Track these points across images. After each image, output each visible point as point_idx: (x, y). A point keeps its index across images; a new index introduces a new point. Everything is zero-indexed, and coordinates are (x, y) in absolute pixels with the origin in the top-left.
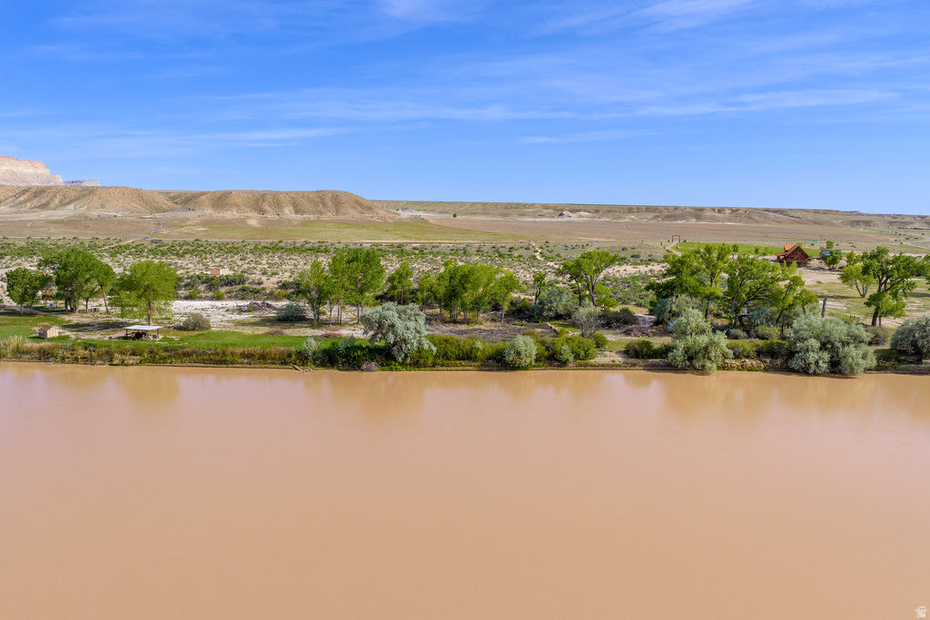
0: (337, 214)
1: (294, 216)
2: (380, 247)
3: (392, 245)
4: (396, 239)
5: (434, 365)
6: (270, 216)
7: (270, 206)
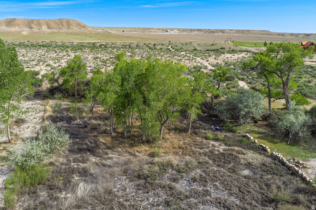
0: (68, 29)
1: (47, 30)
2: (83, 44)
3: (89, 43)
4: (94, 40)
6: (34, 30)
7: (36, 26)
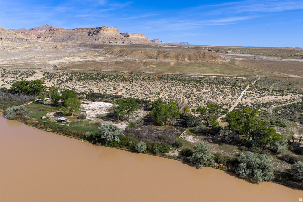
0: (203, 60)
1: (188, 61)
4: (210, 73)
5: (117, 146)
6: (179, 61)
7: (181, 57)
